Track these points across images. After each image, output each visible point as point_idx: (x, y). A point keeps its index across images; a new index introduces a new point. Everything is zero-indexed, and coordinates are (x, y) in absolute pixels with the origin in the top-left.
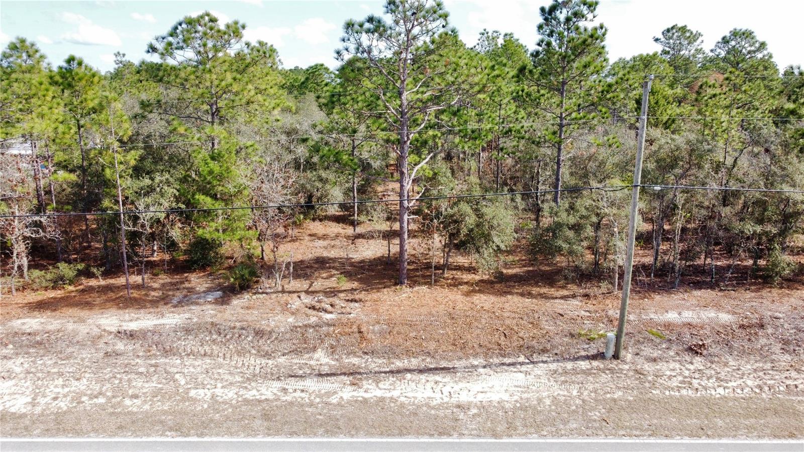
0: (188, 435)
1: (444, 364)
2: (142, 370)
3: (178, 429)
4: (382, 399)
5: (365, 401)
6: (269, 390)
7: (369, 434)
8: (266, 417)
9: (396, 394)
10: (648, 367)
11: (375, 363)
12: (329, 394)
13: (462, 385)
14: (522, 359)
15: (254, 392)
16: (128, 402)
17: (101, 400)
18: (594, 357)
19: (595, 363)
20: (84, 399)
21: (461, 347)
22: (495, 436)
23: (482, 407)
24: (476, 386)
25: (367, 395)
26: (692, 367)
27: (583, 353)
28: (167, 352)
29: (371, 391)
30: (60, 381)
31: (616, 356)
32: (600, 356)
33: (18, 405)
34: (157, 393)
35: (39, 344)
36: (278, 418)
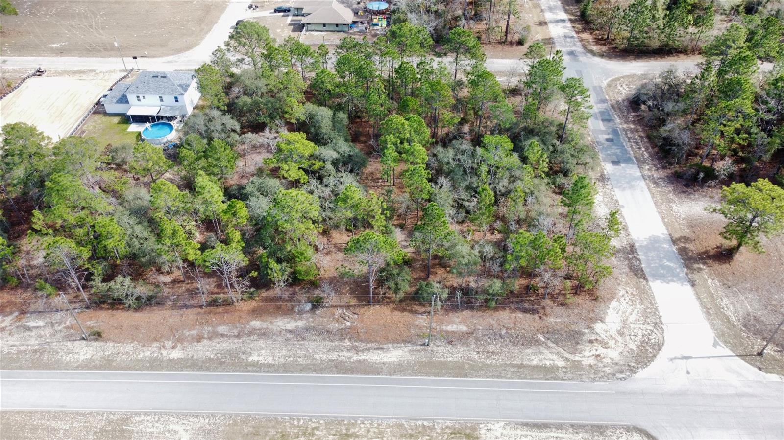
0: (318, 374)
1: (381, 346)
2: (298, 346)
3: (315, 371)
4: (364, 360)
5: (360, 361)
6: (334, 356)
7: (361, 374)
8: (336, 367)
9: (368, 357)
10: (435, 349)
11: (362, 345)
12: (350, 358)
13: (385, 355)
14: (403, 345)
15: (331, 356)
16: (299, 360)
17: (292, 359)
18: (422, 345)
19: (422, 347)
20: (287, 358)
21: (387, 340)
22: (390, 375)
23: (389, 363)
24: (389, 355)
25: (360, 358)
26: (447, 349)
27: (420, 343)
28: (304, 339)
29: (362, 357)
30: (277, 351)
31: (428, 345)
32: (424, 345)
33: (270, 360)
34: (305, 356)
35: (264, 334)
36: (339, 367)
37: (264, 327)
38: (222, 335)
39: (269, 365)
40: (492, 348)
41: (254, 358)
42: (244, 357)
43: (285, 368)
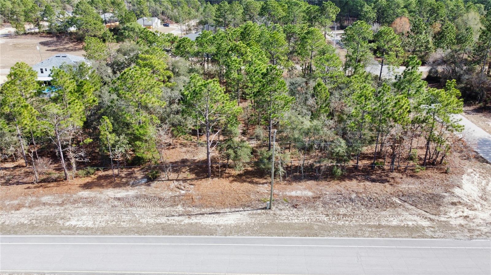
0: (141, 235)
1: (217, 211)
2: (124, 212)
3: (137, 233)
4: (197, 223)
5: (192, 224)
6: (163, 220)
7: (191, 235)
8: (163, 229)
9: (201, 221)
10: (278, 212)
11: (196, 210)
12: (181, 221)
13: (221, 218)
14: (241, 209)
15: (159, 220)
16: (122, 223)
17: (114, 223)
18: (263, 209)
19: (263, 211)
20: (109, 222)
21: (223, 205)
22: (226, 235)
23: (225, 226)
24: (225, 219)
25: (192, 222)
26: (291, 212)
27: (260, 207)
28: (132, 206)
29: (194, 220)
30: (100, 216)
31: (270, 209)
32: (265, 208)
33: (90, 224)
34: (130, 220)
35: (90, 202)
36: (166, 230)
37: (91, 196)
38: (44, 204)
39: (87, 229)
40: (342, 211)
41: (73, 222)
42: (61, 222)
43: (104, 231)
